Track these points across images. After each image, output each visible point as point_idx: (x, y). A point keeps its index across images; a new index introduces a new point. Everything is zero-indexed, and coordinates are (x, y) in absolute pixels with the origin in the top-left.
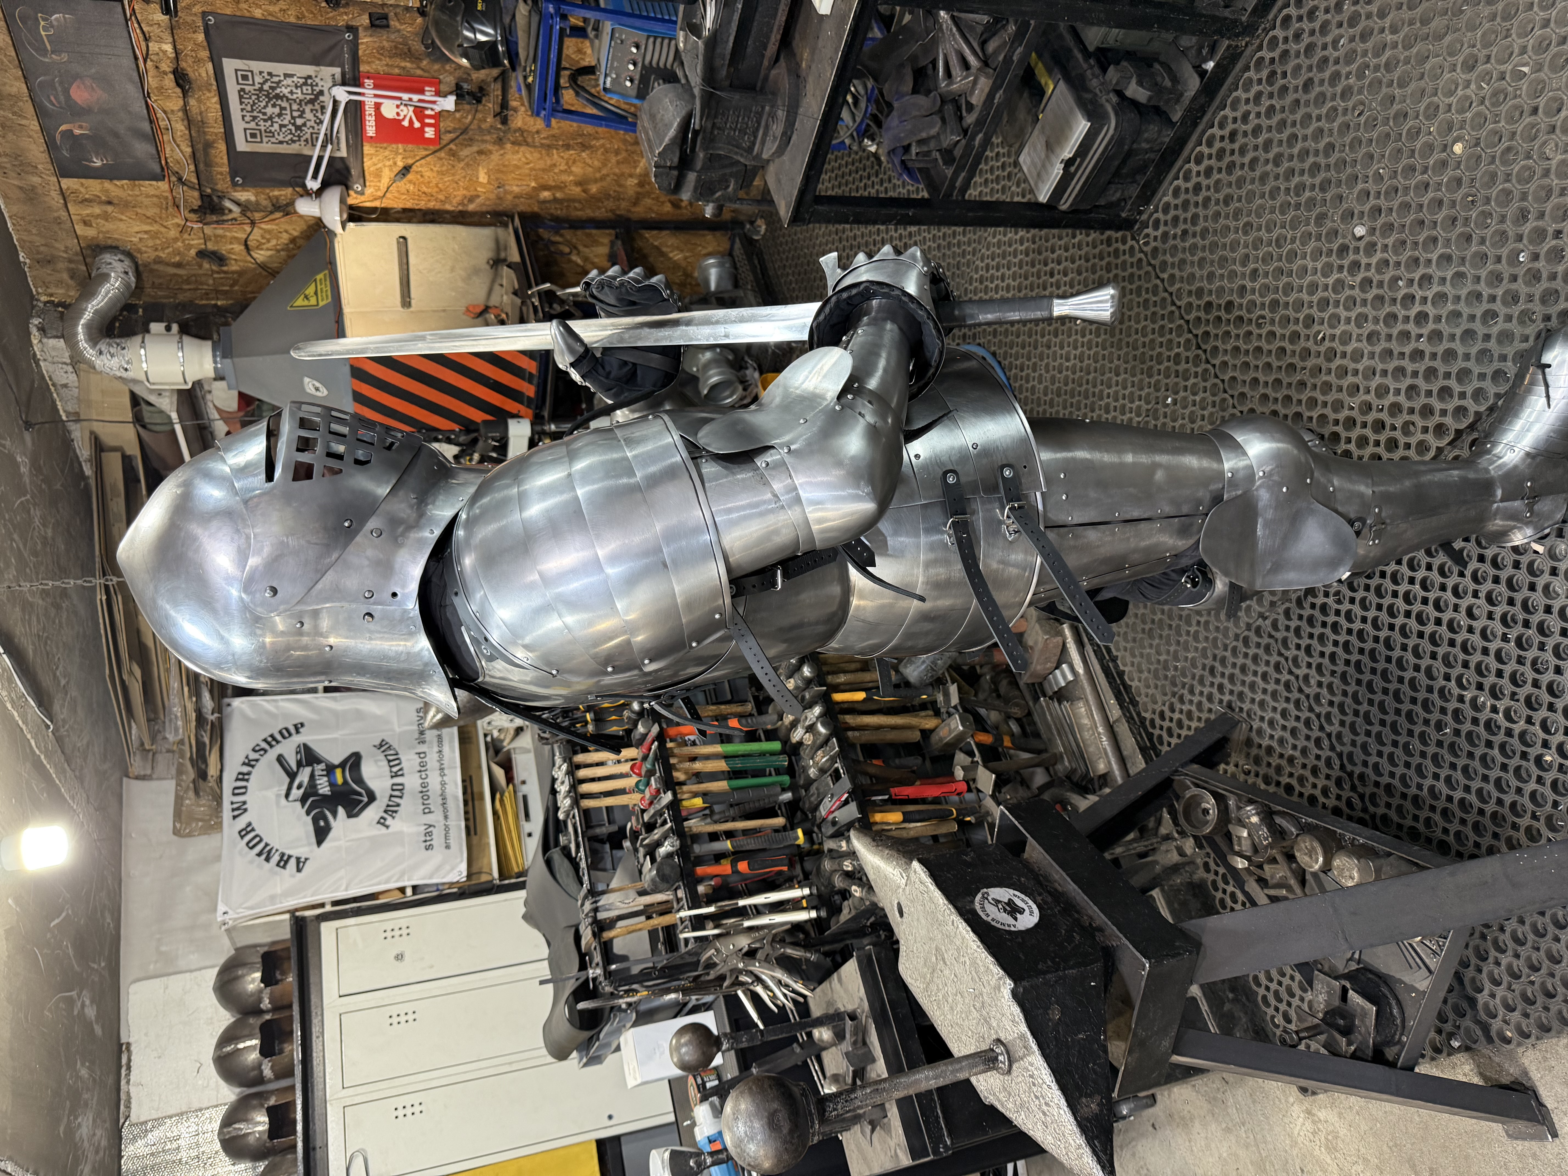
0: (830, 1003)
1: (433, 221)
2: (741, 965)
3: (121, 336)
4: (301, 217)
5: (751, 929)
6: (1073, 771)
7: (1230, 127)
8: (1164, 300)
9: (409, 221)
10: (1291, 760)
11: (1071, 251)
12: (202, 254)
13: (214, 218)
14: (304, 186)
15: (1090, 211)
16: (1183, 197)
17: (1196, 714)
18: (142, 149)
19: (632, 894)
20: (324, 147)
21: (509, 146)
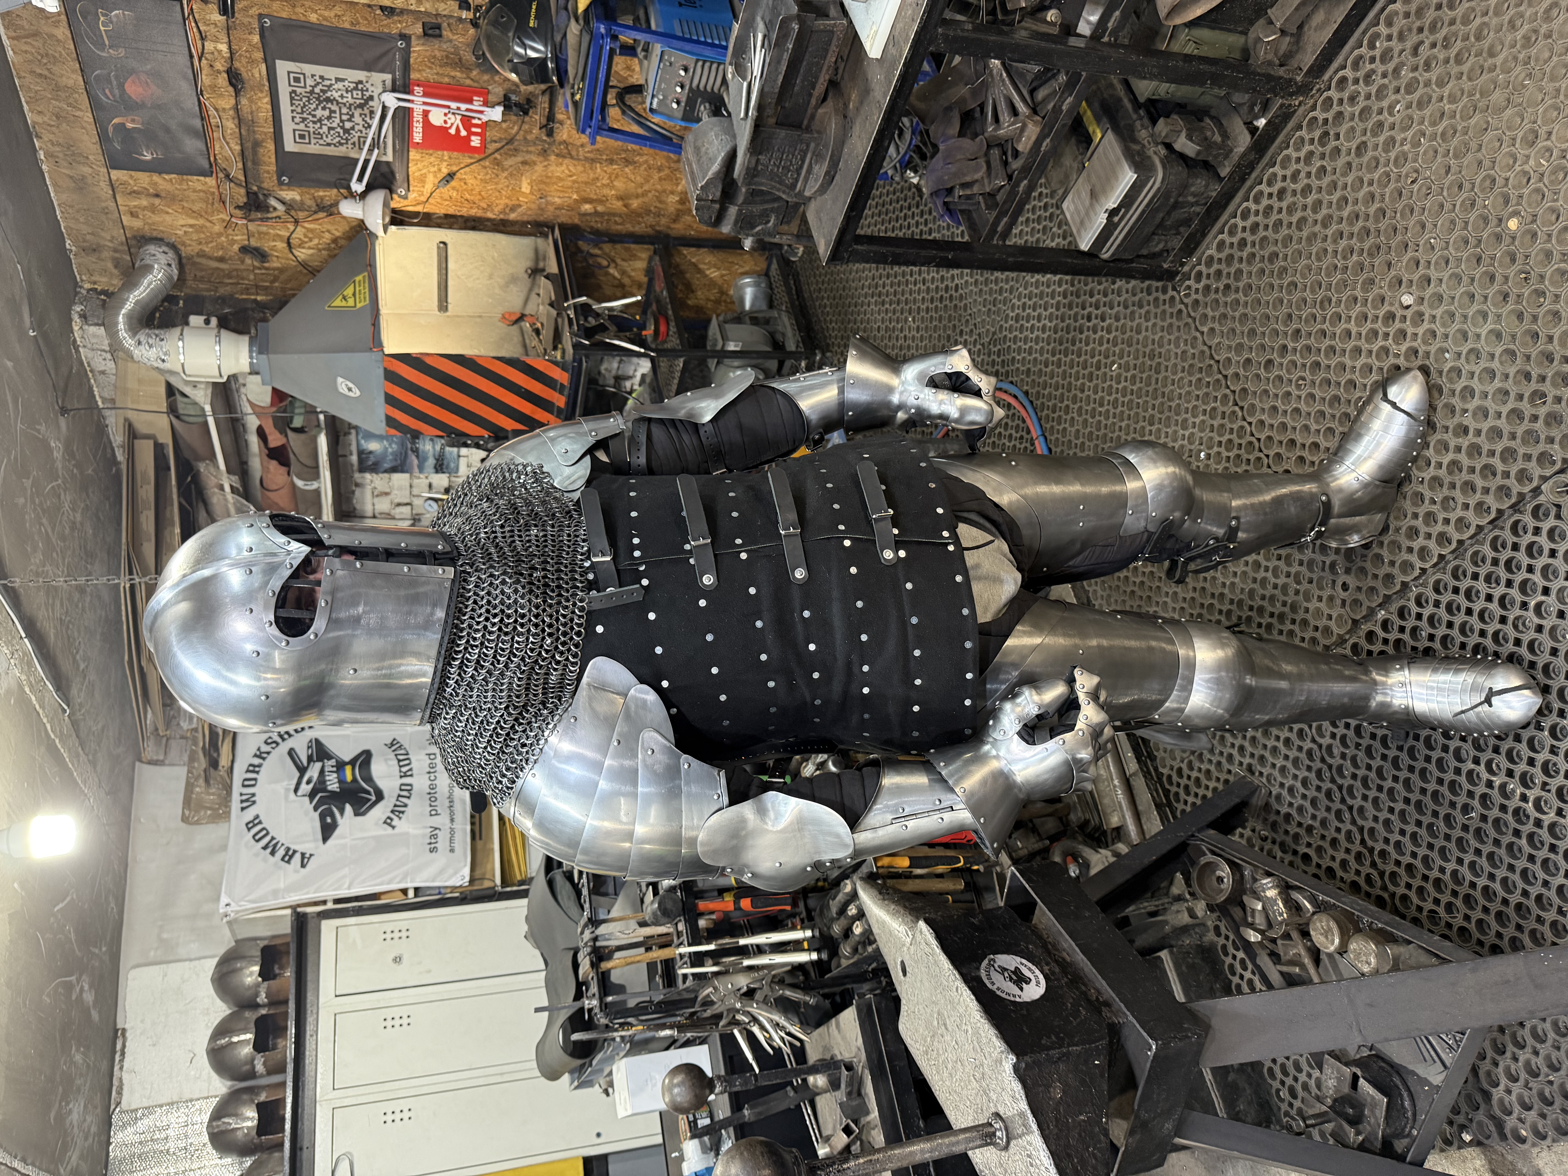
0: (826, 1048)
1: (473, 229)
2: (738, 1005)
3: (160, 327)
4: (344, 218)
5: (751, 968)
6: (1087, 822)
7: (1279, 185)
8: (1203, 352)
9: (450, 227)
10: (1310, 829)
11: (1110, 297)
12: (244, 250)
13: (259, 215)
14: (349, 188)
15: (1132, 261)
16: (1227, 251)
17: (1215, 774)
18: (192, 145)
19: (633, 924)
20: (370, 151)
21: (553, 158)
